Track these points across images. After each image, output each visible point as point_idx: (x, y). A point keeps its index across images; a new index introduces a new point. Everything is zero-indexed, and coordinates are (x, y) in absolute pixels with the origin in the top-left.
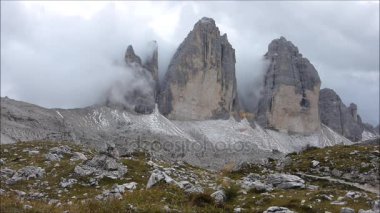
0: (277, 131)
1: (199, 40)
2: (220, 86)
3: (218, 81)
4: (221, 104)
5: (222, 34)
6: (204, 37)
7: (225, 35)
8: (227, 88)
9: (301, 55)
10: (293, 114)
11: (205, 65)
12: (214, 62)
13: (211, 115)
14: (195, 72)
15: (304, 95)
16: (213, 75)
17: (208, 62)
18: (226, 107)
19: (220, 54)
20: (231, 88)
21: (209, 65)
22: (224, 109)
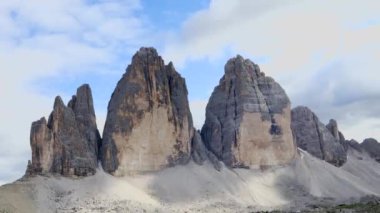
0: (247, 168)
1: (140, 76)
2: (172, 126)
3: (170, 120)
4: (177, 147)
5: (166, 63)
6: (146, 72)
7: (171, 64)
8: (181, 126)
9: (263, 74)
10: (262, 146)
11: (151, 104)
12: (161, 98)
13: (167, 162)
14: (140, 115)
15: (273, 121)
16: (162, 113)
17: (154, 100)
18: (184, 150)
19: (167, 87)
20: (186, 126)
21: (156, 103)
22: (181, 152)
